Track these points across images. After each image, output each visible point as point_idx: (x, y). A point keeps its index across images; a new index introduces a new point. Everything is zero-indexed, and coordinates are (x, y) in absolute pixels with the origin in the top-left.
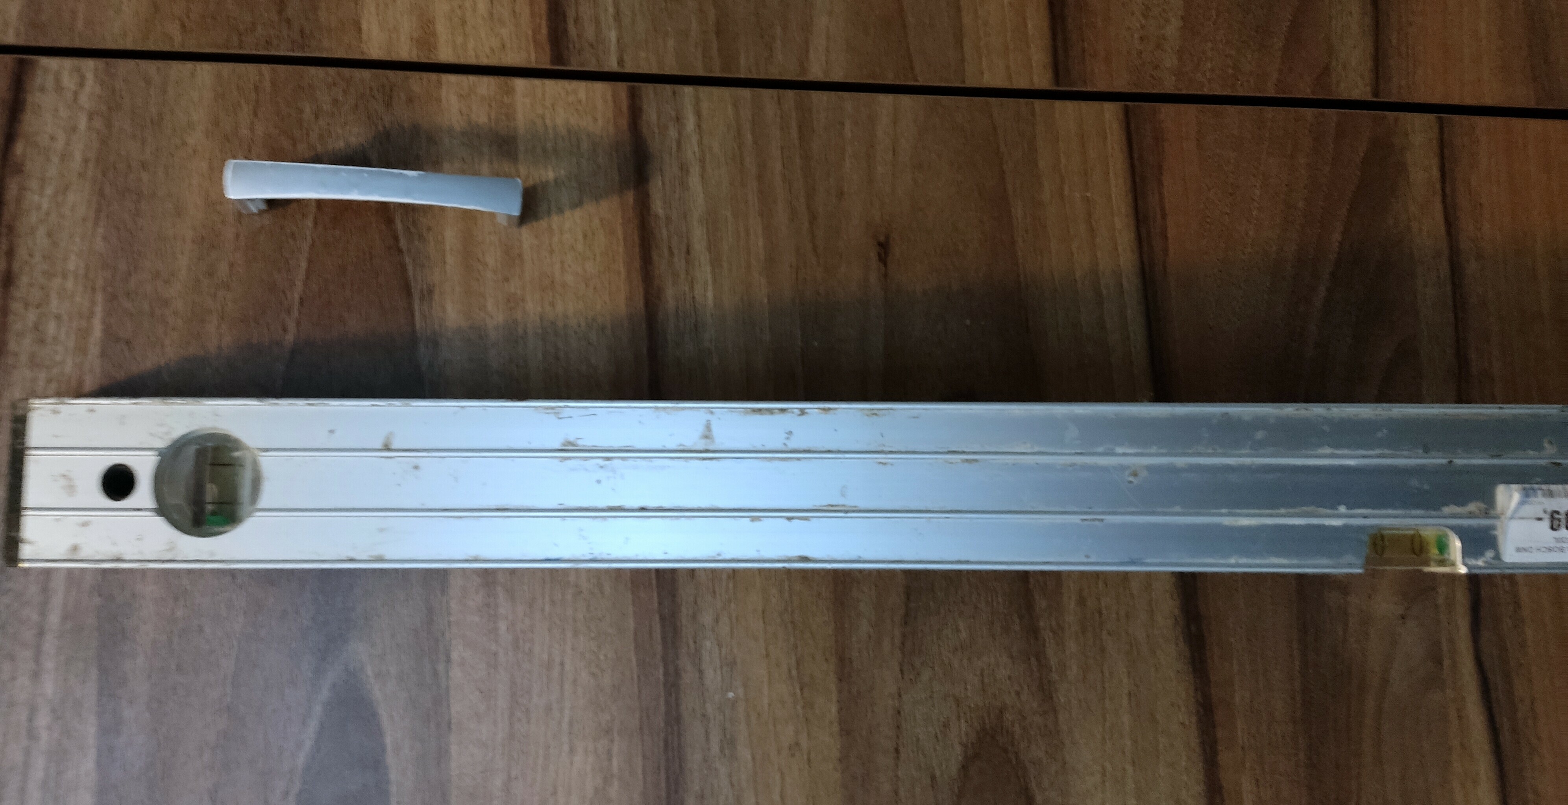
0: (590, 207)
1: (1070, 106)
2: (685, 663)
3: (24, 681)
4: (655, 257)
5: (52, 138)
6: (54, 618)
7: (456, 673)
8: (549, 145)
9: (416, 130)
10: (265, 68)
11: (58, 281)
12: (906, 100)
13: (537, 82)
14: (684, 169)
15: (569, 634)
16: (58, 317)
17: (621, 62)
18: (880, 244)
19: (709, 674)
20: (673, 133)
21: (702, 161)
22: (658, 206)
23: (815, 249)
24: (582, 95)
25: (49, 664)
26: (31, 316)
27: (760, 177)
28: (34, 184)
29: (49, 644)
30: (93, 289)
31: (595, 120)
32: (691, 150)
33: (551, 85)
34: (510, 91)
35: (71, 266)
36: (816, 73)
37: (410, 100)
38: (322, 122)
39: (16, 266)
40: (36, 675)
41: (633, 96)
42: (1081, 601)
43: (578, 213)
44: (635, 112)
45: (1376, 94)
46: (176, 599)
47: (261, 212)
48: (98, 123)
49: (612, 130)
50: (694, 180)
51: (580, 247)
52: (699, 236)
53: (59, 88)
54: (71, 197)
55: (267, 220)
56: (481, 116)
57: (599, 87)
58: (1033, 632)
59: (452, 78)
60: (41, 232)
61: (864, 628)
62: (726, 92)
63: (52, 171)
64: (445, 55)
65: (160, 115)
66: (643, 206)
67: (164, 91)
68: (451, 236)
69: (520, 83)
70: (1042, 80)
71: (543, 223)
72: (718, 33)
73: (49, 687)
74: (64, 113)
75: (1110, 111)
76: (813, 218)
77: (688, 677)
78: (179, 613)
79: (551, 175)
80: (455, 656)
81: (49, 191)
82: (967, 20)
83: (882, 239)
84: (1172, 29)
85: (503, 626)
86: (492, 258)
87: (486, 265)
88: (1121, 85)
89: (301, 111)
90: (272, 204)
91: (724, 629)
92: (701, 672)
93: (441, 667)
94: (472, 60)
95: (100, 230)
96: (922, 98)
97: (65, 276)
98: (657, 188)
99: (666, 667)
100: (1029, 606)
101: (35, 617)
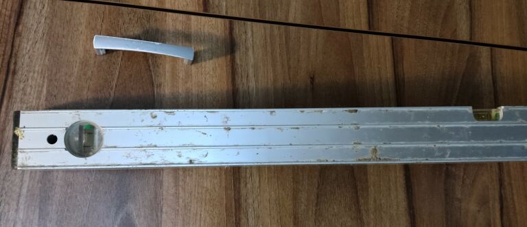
0: (215, 60)
1: (374, 37)
2: (242, 216)
3: (12, 212)
4: (237, 78)
5: (32, 25)
6: (24, 191)
7: (164, 216)
8: (202, 39)
9: (157, 30)
10: (107, 6)
11: (31, 74)
12: (321, 31)
13: (199, 17)
14: (247, 49)
15: (203, 204)
16: (31, 86)
17: (226, 12)
18: (311, 78)
19: (250, 220)
20: (244, 37)
21: (253, 47)
22: (238, 61)
23: (290, 78)
24: (214, 22)
25: (22, 207)
26: (22, 86)
27: (272, 53)
28: (25, 40)
29: (22, 200)
30: (44, 77)
31: (218, 31)
32: (250, 42)
33: (203, 18)
34: (190, 20)
35: (37, 69)
36: (291, 21)
37: (156, 20)
38: (126, 26)
39: (17, 67)
40: (17, 211)
41: (231, 24)
42: (375, 201)
43: (211, 61)
44: (231, 29)
45: (471, 39)
46: (68, 186)
47: (104, 55)
48: (48, 21)
49: (223, 35)
50: (250, 53)
51: (211, 73)
52: (251, 71)
53: (35, 7)
54: (37, 45)
55: (105, 57)
56: (180, 27)
57: (219, 20)
58: (359, 211)
59: (170, 14)
60: (27, 56)
61: (303, 207)
62: (261, 24)
63: (31, 36)
64: (168, 6)
65: (70, 20)
66: (233, 61)
67: (72, 12)
68: (168, 67)
69: (193, 17)
70: (365, 28)
71: (199, 64)
72: (259, 5)
73: (21, 216)
74: (36, 16)
75: (387, 39)
76: (289, 68)
77: (243, 221)
78: (69, 191)
79: (202, 48)
80: (164, 210)
81: (30, 43)
82: (341, 6)
83: (312, 76)
84: (407, 14)
85: (181, 200)
86: (181, 75)
87: (179, 77)
88: (390, 31)
89: (119, 22)
90: (107, 51)
91: (256, 205)
92: (248, 219)
93: (159, 214)
94: (177, 9)
95: (47, 57)
96: (326, 31)
97: (34, 73)
98: (238, 55)
99: (236, 217)
100: (358, 202)
101: (18, 190)
